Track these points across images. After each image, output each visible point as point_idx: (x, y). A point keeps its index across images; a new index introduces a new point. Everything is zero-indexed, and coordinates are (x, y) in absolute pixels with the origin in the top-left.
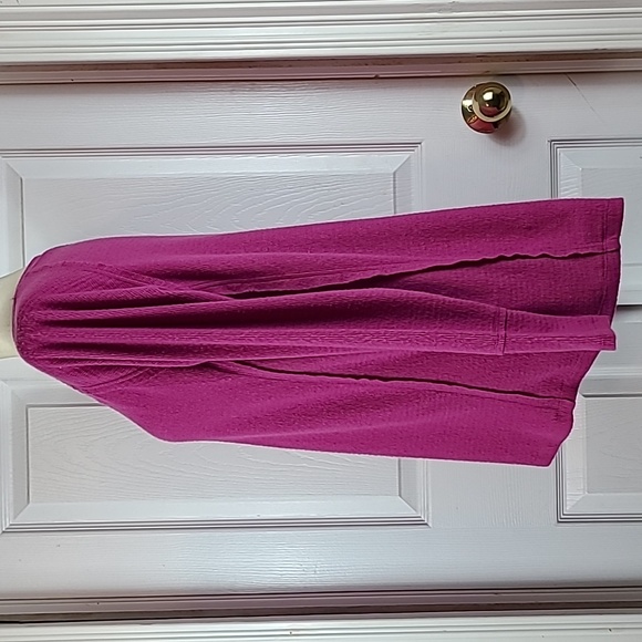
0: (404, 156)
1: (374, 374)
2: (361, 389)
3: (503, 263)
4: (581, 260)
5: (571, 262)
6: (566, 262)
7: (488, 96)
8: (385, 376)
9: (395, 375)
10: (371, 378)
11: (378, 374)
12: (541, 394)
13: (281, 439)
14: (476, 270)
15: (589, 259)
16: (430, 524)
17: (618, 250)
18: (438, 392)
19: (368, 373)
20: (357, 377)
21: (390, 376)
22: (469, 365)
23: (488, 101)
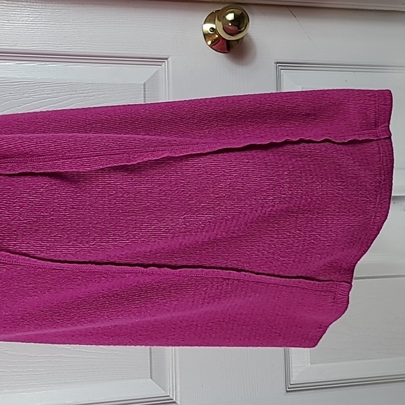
0: (153, 69)
1: (163, 262)
2: (148, 279)
3: (290, 147)
4: (359, 146)
5: (350, 148)
6: (346, 147)
7: (230, 17)
8: (174, 263)
9: (185, 263)
10: (159, 266)
11: (167, 262)
12: (322, 278)
13: (55, 335)
14: (265, 153)
15: (366, 145)
16: (178, 402)
17: (390, 138)
18: (225, 279)
19: (157, 262)
20: (146, 266)
21: (179, 264)
22: (259, 251)
23: (231, 21)
